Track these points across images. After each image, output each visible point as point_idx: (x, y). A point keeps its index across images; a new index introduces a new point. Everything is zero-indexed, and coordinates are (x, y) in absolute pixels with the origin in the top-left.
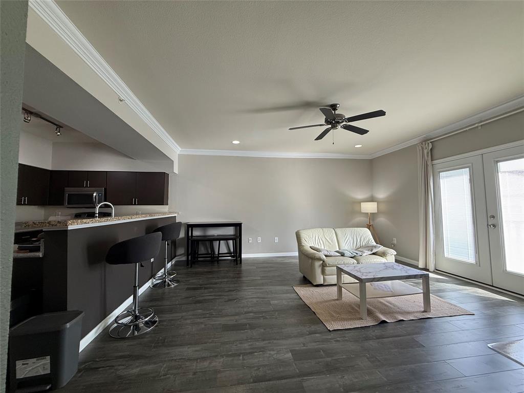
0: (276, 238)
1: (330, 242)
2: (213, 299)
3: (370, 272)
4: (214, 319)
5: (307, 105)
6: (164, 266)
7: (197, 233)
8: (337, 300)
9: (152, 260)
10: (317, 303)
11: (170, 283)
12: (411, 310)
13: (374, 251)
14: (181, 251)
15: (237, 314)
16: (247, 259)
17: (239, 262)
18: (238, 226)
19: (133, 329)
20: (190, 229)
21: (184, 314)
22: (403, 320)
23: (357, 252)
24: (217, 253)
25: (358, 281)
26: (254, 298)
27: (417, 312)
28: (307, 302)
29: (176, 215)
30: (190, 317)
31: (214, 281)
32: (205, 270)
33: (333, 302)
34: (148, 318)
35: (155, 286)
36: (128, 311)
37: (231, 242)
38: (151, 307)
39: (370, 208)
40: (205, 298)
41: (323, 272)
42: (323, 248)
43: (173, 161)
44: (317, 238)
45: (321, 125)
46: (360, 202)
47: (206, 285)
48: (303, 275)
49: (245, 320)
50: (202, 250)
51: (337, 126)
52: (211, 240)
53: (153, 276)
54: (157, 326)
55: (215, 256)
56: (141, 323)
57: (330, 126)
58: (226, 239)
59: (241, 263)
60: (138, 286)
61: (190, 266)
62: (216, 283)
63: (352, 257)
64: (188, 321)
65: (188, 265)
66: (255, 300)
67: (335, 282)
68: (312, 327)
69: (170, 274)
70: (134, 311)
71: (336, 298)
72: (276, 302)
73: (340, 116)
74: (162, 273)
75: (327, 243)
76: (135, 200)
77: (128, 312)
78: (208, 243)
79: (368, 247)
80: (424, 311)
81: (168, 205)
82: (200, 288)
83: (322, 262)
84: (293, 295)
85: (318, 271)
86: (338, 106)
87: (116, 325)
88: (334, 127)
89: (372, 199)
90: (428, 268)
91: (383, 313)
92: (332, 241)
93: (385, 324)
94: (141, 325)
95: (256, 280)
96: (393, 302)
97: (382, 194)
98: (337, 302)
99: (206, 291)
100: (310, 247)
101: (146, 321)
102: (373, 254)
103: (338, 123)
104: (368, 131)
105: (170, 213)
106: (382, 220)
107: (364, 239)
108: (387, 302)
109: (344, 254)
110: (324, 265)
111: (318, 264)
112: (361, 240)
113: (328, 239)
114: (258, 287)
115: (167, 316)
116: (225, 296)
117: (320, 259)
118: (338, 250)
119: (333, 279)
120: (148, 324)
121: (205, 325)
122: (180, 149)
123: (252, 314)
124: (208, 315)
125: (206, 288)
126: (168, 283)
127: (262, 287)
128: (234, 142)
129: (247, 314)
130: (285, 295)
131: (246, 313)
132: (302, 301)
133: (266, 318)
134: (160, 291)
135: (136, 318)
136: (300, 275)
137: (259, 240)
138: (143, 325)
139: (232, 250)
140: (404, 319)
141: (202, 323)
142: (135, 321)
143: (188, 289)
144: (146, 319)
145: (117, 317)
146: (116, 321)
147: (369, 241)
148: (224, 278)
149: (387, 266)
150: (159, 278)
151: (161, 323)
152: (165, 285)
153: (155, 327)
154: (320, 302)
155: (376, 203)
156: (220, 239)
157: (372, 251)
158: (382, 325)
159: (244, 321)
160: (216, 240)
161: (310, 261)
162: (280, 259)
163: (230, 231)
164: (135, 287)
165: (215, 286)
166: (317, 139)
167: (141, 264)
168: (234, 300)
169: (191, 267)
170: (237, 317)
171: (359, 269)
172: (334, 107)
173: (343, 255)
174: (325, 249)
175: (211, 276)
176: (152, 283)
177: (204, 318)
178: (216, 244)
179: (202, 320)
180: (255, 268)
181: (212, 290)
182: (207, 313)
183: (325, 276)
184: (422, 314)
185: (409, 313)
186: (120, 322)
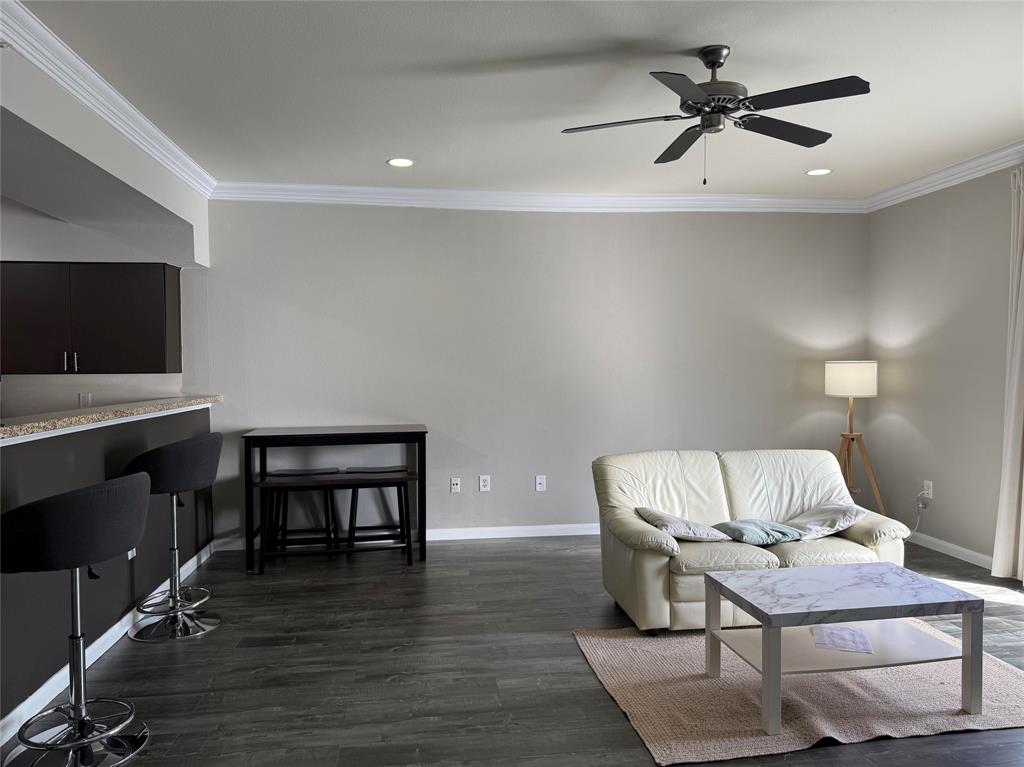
0: (541, 479)
1: (703, 494)
2: (322, 673)
3: (802, 596)
4: (316, 731)
5: (622, 50)
6: (170, 574)
7: (280, 462)
8: (705, 676)
9: (131, 554)
10: (638, 687)
11: (190, 623)
12: (923, 707)
13: (841, 525)
14: (229, 521)
15: (388, 719)
16: (445, 546)
17: (416, 556)
18: (414, 441)
19: (75, 759)
20: (257, 452)
21: (227, 718)
22: (887, 738)
23: (785, 529)
24: (346, 526)
25: (758, 623)
26: (447, 670)
27: (940, 713)
28: (609, 683)
29: (209, 405)
30: (247, 726)
31: (331, 617)
32: (306, 583)
33: (691, 684)
34: (117, 730)
35: (142, 633)
36: (58, 709)
37: (392, 493)
38: (123, 696)
39: (852, 380)
40: (295, 670)
41: (670, 593)
42: (678, 514)
43: (192, 226)
44: (659, 482)
45: (667, 118)
46: (819, 361)
47: (302, 630)
48: (610, 600)
49: (410, 737)
50: (298, 517)
51: (719, 123)
52: (327, 486)
53: (135, 603)
54: (144, 752)
55: (341, 536)
56: (97, 742)
57: (697, 121)
58: (376, 481)
59: (423, 557)
60: (82, 635)
61: (256, 570)
62: (334, 626)
63: (765, 546)
64: (239, 740)
65: (250, 566)
66: (449, 677)
67: (700, 622)
68: (610, 756)
69: (189, 598)
70: (76, 708)
71: (703, 671)
72: (514, 682)
73: (730, 87)
74: (164, 592)
75: (693, 498)
76: (70, 359)
77: (58, 712)
78: (317, 497)
79: (824, 512)
80: (964, 712)
81: (181, 372)
82: (285, 641)
83: (667, 559)
84: (572, 663)
85: (655, 587)
86: (725, 52)
87: (22, 748)
88: (710, 124)
89: (863, 351)
90: (1020, 579)
91: (835, 715)
92: (709, 492)
93: (832, 749)
94: (98, 748)
95: (462, 613)
96: (875, 684)
97: (896, 334)
98: (704, 683)
99: (302, 649)
100: (638, 512)
101: (112, 739)
102: (839, 535)
103: (725, 111)
104: (829, 136)
105: (189, 398)
106: (893, 421)
107: (817, 486)
108: (858, 684)
109: (742, 535)
110: (673, 570)
111: (652, 565)
112: (805, 491)
113: (695, 485)
114: (464, 638)
115: (179, 725)
116: (359, 664)
117: (659, 551)
118: (727, 519)
119: (694, 613)
120: (120, 745)
121: (291, 750)
122: (215, 183)
123: (436, 718)
124: (300, 722)
125: (301, 641)
126: (185, 624)
127: (477, 637)
128: (397, 163)
129: (420, 720)
130: (545, 662)
131: (417, 715)
132: (594, 681)
133: (479, 730)
134: (161, 648)
135: (83, 728)
136: (604, 598)
137: (486, 482)
138: (102, 748)
139: (396, 517)
140: (893, 735)
141: (279, 744)
142: (80, 738)
143: (248, 643)
144: (112, 732)
145: (26, 726)
146: (21, 736)
147: (831, 491)
148: (365, 609)
149: (865, 576)
150: (158, 609)
151: (159, 745)
152: (174, 631)
153: (138, 754)
154: (650, 684)
155: (875, 365)
156: (356, 481)
157: (832, 525)
158: (821, 751)
159: (411, 739)
160: (344, 485)
161: (631, 556)
162: (550, 546)
163: (391, 457)
164: (74, 637)
165: (331, 632)
166: (663, 159)
167: (90, 570)
168: (388, 676)
169: (261, 572)
170: (386, 728)
171: (774, 584)
172: (710, 58)
173: (737, 537)
174: (687, 518)
175: (322, 602)
176: (135, 625)
177: (289, 729)
178: (343, 498)
179: (280, 736)
180: (468, 574)
181: (320, 645)
182: (300, 717)
183: (675, 604)
184: (951, 718)
185: (912, 716)
186: (35, 739)
